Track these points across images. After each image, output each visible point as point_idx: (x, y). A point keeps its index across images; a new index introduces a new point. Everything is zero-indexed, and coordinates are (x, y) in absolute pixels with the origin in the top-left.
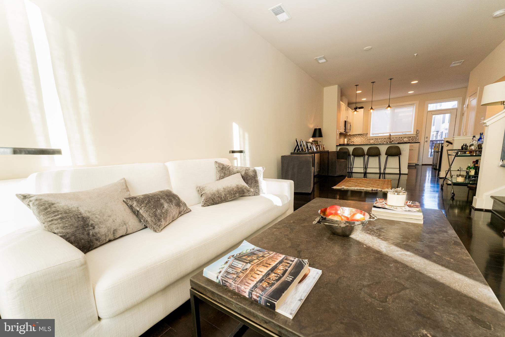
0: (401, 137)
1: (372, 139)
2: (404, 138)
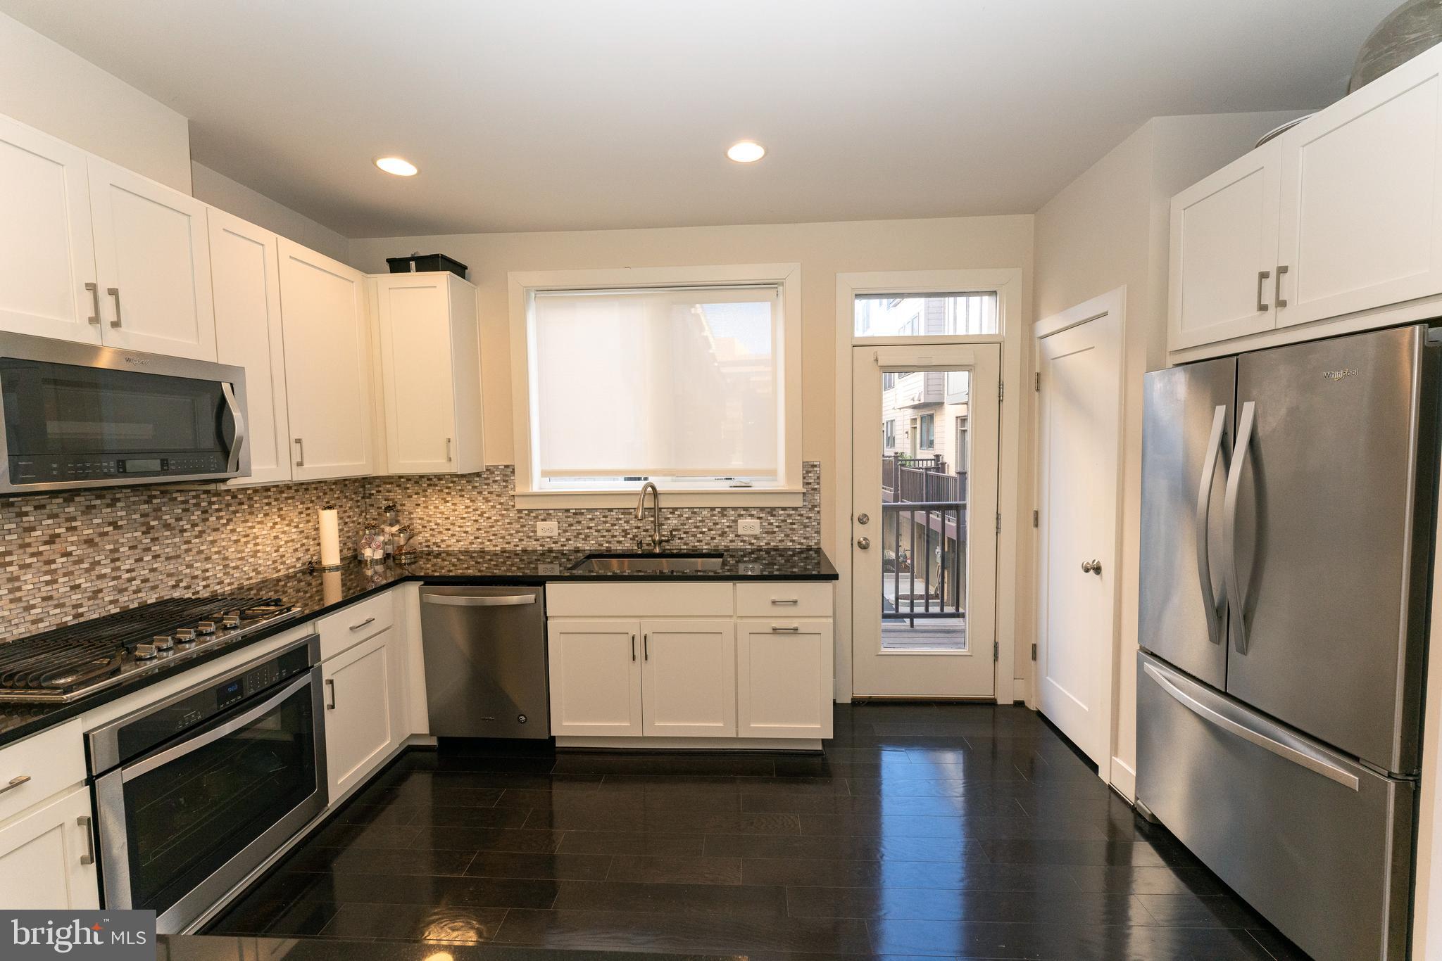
0: (724, 509)
1: (547, 515)
2: (740, 516)
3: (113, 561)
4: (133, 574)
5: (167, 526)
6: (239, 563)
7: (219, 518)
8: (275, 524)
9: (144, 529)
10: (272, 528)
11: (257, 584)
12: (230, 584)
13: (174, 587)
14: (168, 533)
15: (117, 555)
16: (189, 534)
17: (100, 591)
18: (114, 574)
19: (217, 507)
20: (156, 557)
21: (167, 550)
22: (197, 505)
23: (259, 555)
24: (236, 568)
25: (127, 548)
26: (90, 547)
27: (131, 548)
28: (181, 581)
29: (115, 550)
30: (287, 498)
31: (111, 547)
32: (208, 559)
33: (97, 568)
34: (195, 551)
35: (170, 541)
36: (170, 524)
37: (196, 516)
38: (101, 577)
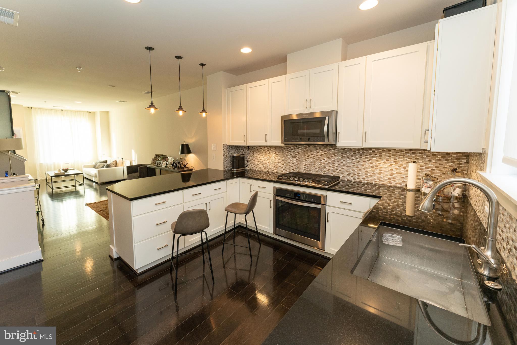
3: (333, 163)
4: (337, 168)
5: (348, 157)
6: (372, 175)
7: (366, 158)
8: (392, 164)
9: (342, 157)
10: (389, 166)
11: (379, 184)
12: (367, 180)
13: (348, 175)
14: (348, 159)
15: (334, 162)
16: (355, 161)
17: (330, 170)
18: (333, 167)
19: (365, 154)
20: (344, 165)
21: (347, 164)
22: (359, 153)
23: (381, 174)
24: (371, 176)
25: (337, 161)
26: (328, 159)
27: (338, 161)
28: (350, 174)
29: (334, 161)
30: (400, 155)
31: (333, 160)
32: (360, 170)
33: (330, 164)
34: (356, 166)
35: (348, 162)
36: (349, 157)
37: (358, 156)
38: (330, 166)
